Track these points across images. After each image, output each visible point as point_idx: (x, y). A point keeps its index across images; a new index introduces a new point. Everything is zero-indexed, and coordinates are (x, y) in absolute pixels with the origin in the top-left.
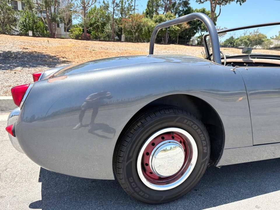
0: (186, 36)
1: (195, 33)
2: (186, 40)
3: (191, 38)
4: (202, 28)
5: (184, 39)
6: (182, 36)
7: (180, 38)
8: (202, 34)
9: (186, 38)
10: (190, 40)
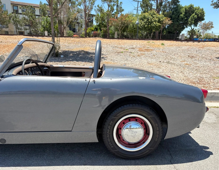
0: (175, 31)
1: (183, 28)
2: (175, 35)
3: (181, 33)
4: (190, 23)
5: (174, 34)
6: (172, 31)
7: (170, 33)
8: (192, 29)
9: (176, 33)
10: (179, 35)
